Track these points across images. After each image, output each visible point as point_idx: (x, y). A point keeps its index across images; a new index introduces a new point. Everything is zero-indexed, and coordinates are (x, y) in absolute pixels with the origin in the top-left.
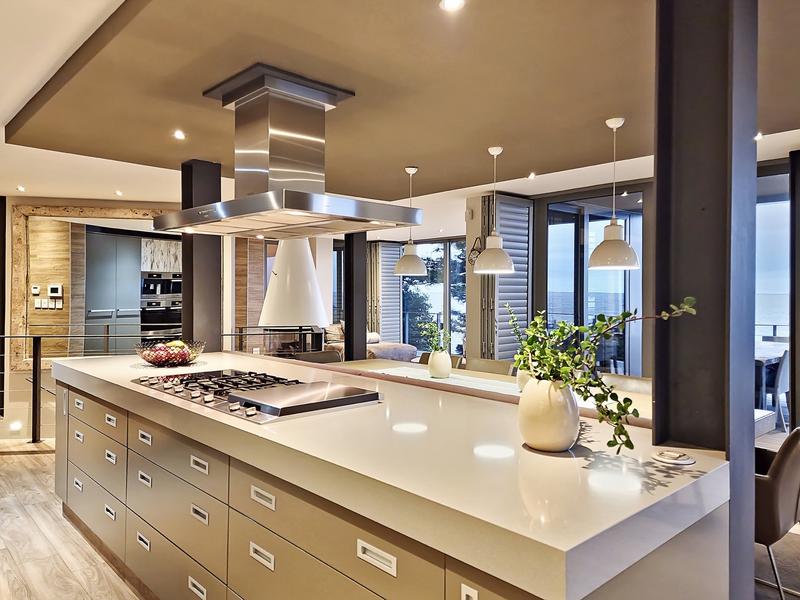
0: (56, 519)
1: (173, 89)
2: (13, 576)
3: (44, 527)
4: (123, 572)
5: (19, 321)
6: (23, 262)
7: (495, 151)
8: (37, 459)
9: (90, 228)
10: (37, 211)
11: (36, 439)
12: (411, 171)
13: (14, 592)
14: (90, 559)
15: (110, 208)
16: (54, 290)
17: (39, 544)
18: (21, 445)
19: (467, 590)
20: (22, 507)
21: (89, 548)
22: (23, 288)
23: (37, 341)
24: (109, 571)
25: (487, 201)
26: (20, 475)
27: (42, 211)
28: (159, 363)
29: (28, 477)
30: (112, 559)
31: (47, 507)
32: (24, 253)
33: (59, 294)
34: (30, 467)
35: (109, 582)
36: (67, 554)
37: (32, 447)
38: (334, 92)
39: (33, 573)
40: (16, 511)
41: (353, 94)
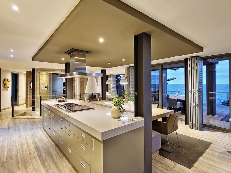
0: (42, 130)
1: (59, 52)
2: (33, 140)
3: (40, 132)
4: (52, 140)
5: (38, 93)
6: (39, 81)
7: (124, 60)
8: (41, 119)
9: (52, 74)
10: (41, 71)
11: (41, 116)
12: (109, 63)
13: (33, 143)
14: (47, 137)
15: (55, 70)
16: (46, 86)
17: (38, 135)
18: (38, 117)
19: (93, 139)
20: (36, 128)
21: (47, 135)
22: (39, 86)
23: (41, 97)
24: (50, 140)
25: (128, 67)
26: (37, 122)
27: (42, 71)
28: (59, 102)
29: (38, 123)
30: (51, 138)
31: (41, 128)
32: (39, 79)
33: (47, 87)
34: (39, 121)
35: (50, 141)
36: (43, 136)
37: (40, 117)
38: (87, 52)
39: (37, 140)
40: (35, 129)
41: (91, 52)
